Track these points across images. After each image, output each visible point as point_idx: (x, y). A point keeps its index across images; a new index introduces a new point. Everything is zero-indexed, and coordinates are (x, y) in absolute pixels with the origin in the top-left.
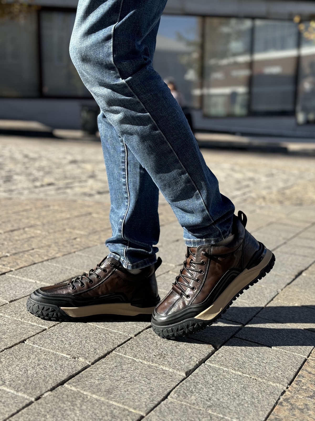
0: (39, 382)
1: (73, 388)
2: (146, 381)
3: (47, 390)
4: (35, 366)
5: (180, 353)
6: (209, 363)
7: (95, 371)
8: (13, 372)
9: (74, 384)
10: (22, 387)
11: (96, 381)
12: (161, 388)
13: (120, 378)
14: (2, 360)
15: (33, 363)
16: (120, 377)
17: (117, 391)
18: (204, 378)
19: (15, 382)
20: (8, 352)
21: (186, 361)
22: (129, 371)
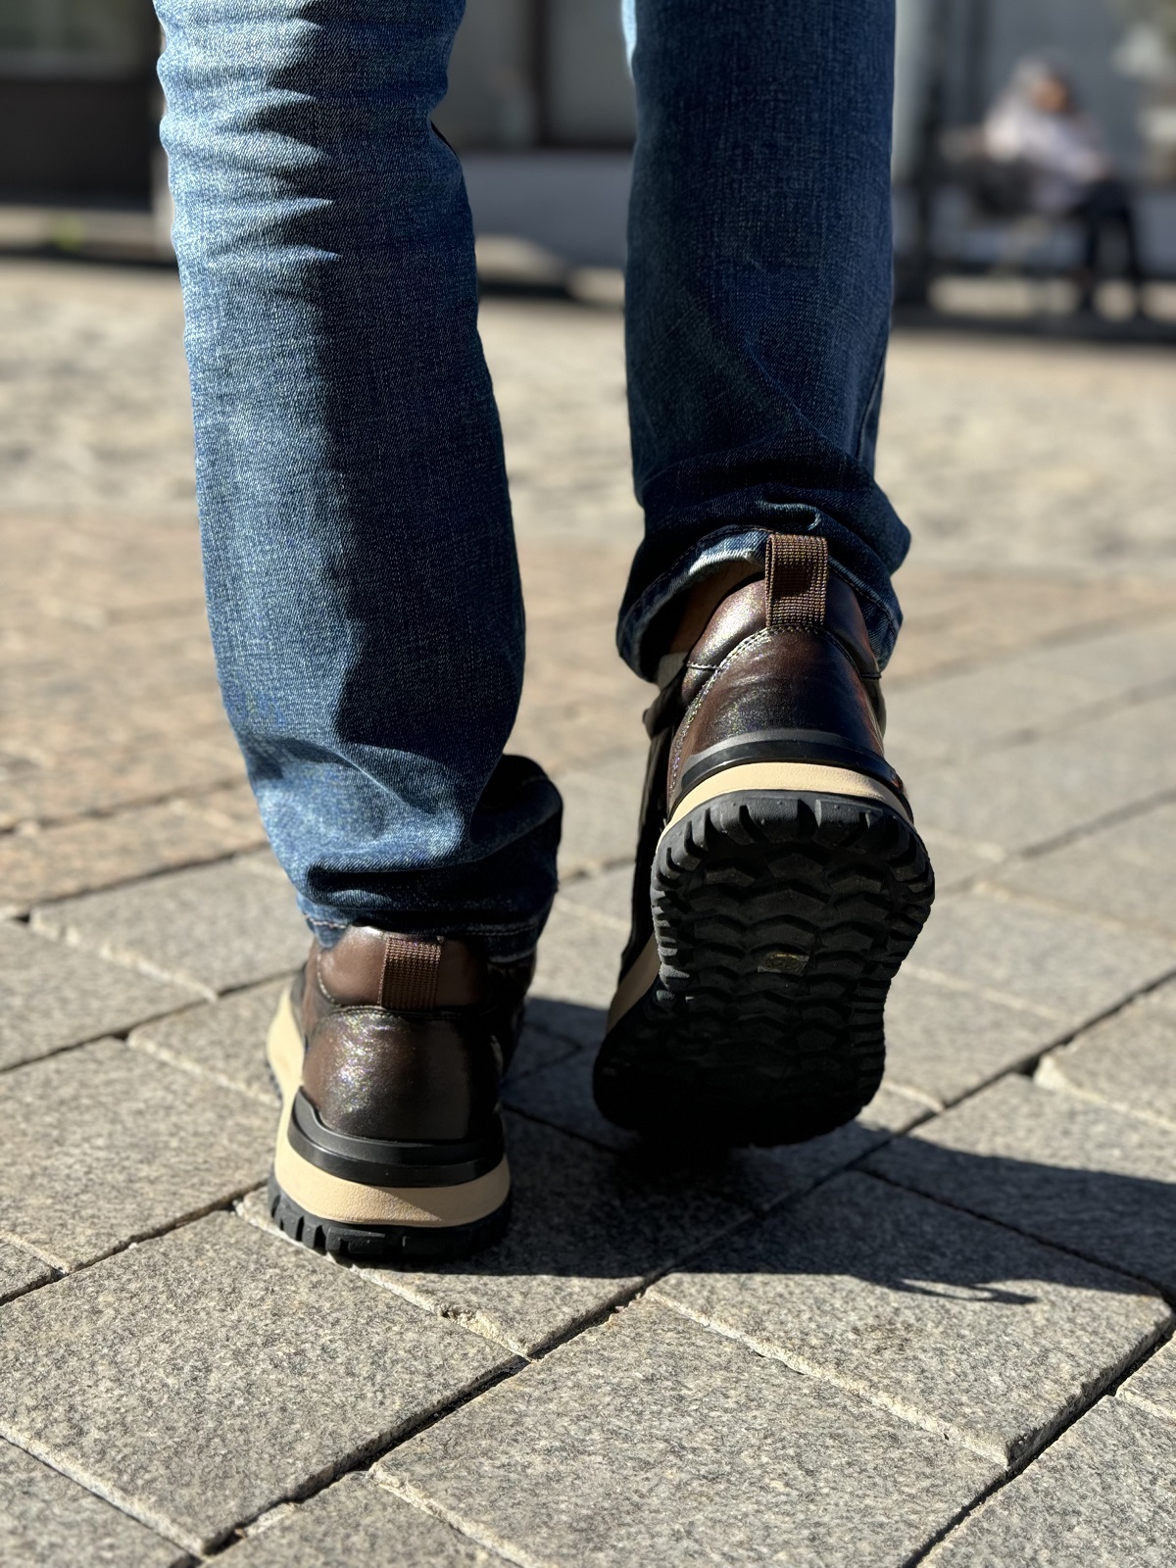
0: (247, 1442)
1: (413, 1496)
2: (795, 1479)
3: (277, 1495)
4: (253, 1344)
5: (989, 1323)
6: (1137, 1399)
7: (538, 1399)
8: (136, 1370)
9: (420, 1469)
10: (157, 1469)
11: (537, 1459)
12: (866, 1532)
13: (664, 1453)
14: (100, 1299)
15: (243, 1328)
16: (661, 1446)
17: (633, 1530)
18: (1106, 1488)
19: (133, 1435)
20: (143, 1258)
21: (1014, 1374)
22: (713, 1414)
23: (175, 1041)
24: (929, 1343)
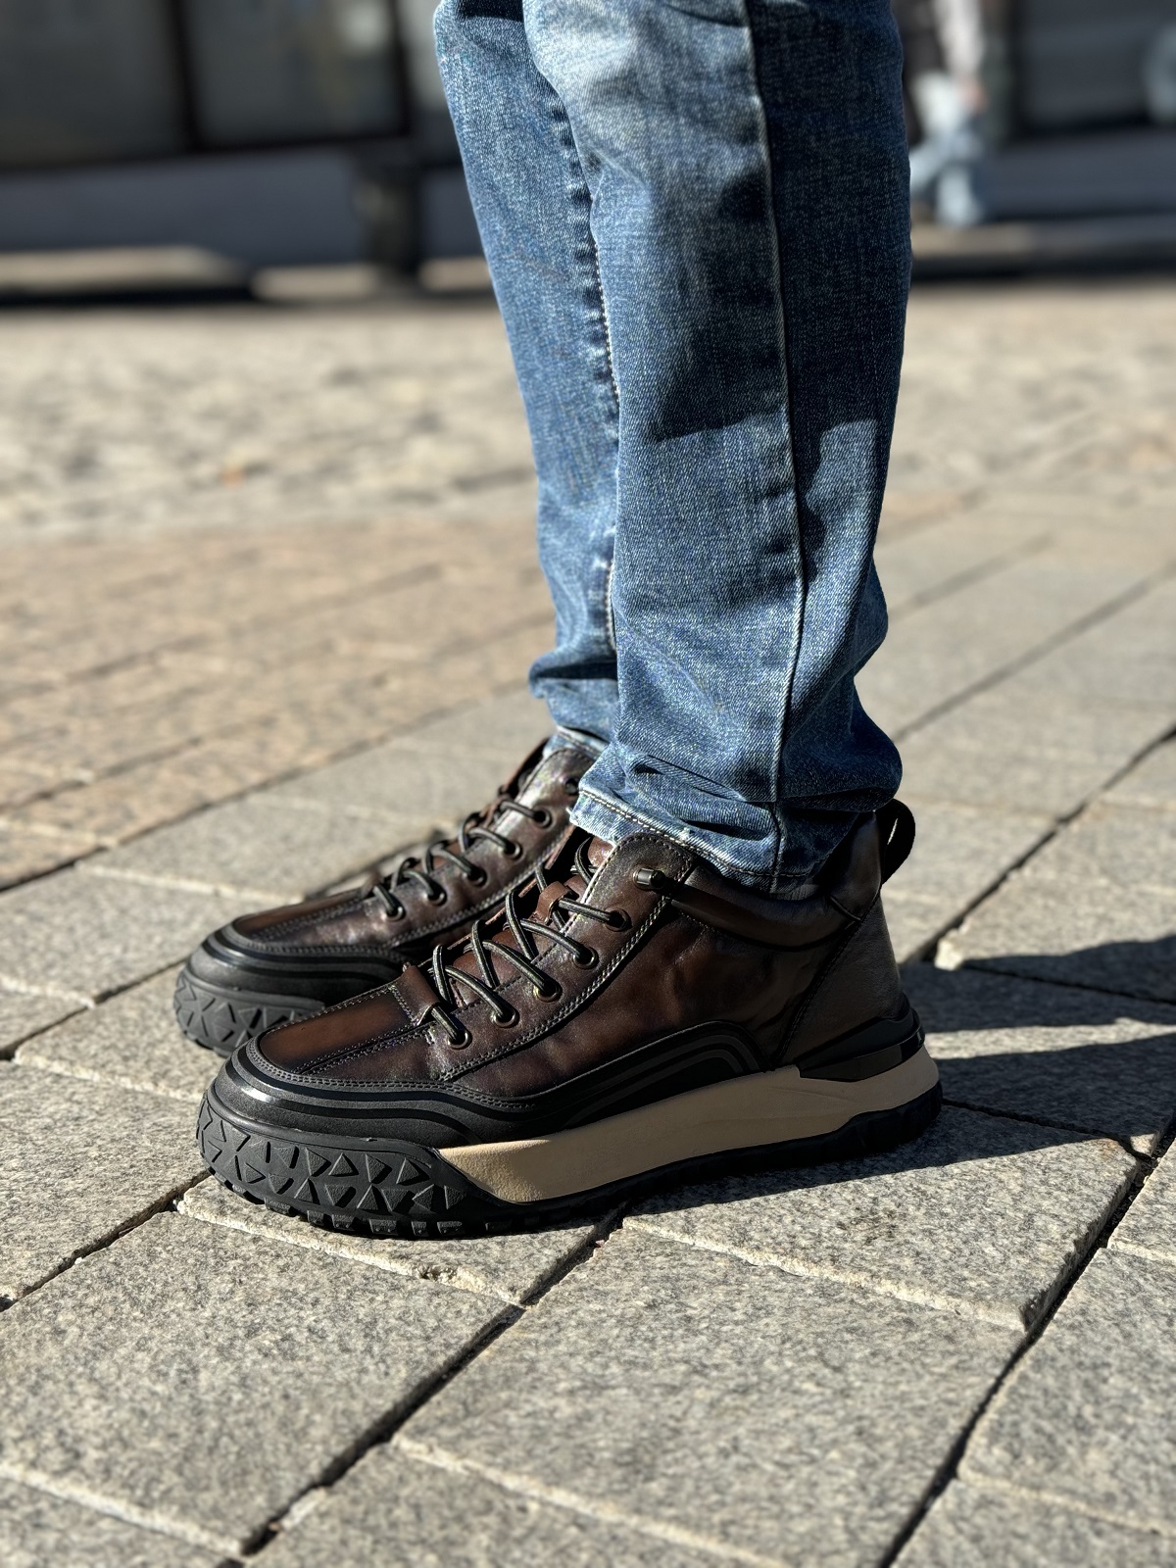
0: (258, 1435)
1: (444, 1460)
2: (824, 1377)
3: (304, 1482)
4: (236, 1337)
5: (968, 1198)
6: (1130, 1247)
7: (546, 1344)
8: (119, 1384)
9: (445, 1432)
10: (170, 1478)
11: (562, 1402)
12: (910, 1417)
13: (687, 1374)
14: (60, 1318)
15: (221, 1324)
16: (682, 1368)
17: (679, 1454)
18: (1127, 1336)
19: (134, 1448)
20: (94, 1271)
21: (1006, 1242)
22: (725, 1328)
23: (64, 1052)
24: (916, 1226)
